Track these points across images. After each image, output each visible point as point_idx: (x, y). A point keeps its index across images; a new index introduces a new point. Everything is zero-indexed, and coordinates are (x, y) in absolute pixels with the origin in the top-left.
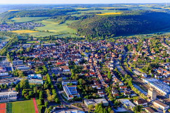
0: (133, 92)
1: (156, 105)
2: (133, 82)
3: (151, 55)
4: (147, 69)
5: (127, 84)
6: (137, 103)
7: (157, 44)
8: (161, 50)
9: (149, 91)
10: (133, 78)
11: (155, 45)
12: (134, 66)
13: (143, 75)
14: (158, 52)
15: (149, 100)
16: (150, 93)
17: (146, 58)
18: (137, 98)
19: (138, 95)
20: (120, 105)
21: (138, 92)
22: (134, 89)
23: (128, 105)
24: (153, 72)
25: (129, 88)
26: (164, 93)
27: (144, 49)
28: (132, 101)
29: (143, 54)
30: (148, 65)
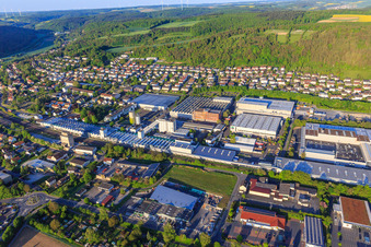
0: (37, 146)
1: (79, 152)
2: (29, 132)
3: (29, 86)
4: (37, 107)
5: (21, 137)
6: (53, 159)
7: (29, 70)
8: (40, 78)
9: (62, 138)
10: (25, 126)
11: (27, 72)
12: (16, 108)
13: (36, 117)
14: (36, 81)
15: (67, 149)
16: (65, 140)
17: (26, 92)
18: (49, 152)
19: (47, 147)
20: (31, 170)
21: (46, 143)
22: (36, 141)
23: (43, 167)
24: (47, 109)
25: (27, 141)
26: (80, 133)
27: (13, 79)
28: (44, 158)
29: (18, 87)
30: (35, 103)
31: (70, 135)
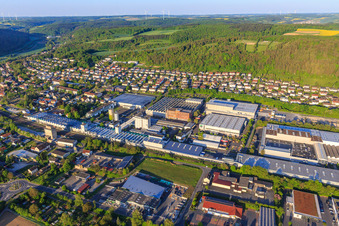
0: (23, 138)
1: (62, 144)
2: (16, 125)
3: (20, 84)
4: (25, 103)
5: (9, 129)
6: (37, 150)
7: (21, 69)
8: (30, 76)
9: (46, 131)
10: (13, 119)
11: (19, 71)
12: (6, 103)
13: (24, 112)
14: (26, 80)
15: (50, 141)
16: (48, 133)
17: (16, 89)
18: (33, 143)
19: (31, 139)
20: (15, 160)
21: (31, 135)
22: (22, 133)
23: (27, 157)
24: (34, 104)
25: (14, 133)
26: (63, 127)
27: (5, 77)
28: (28, 149)
29: (9, 84)
30: (24, 99)
31: (53, 129)
